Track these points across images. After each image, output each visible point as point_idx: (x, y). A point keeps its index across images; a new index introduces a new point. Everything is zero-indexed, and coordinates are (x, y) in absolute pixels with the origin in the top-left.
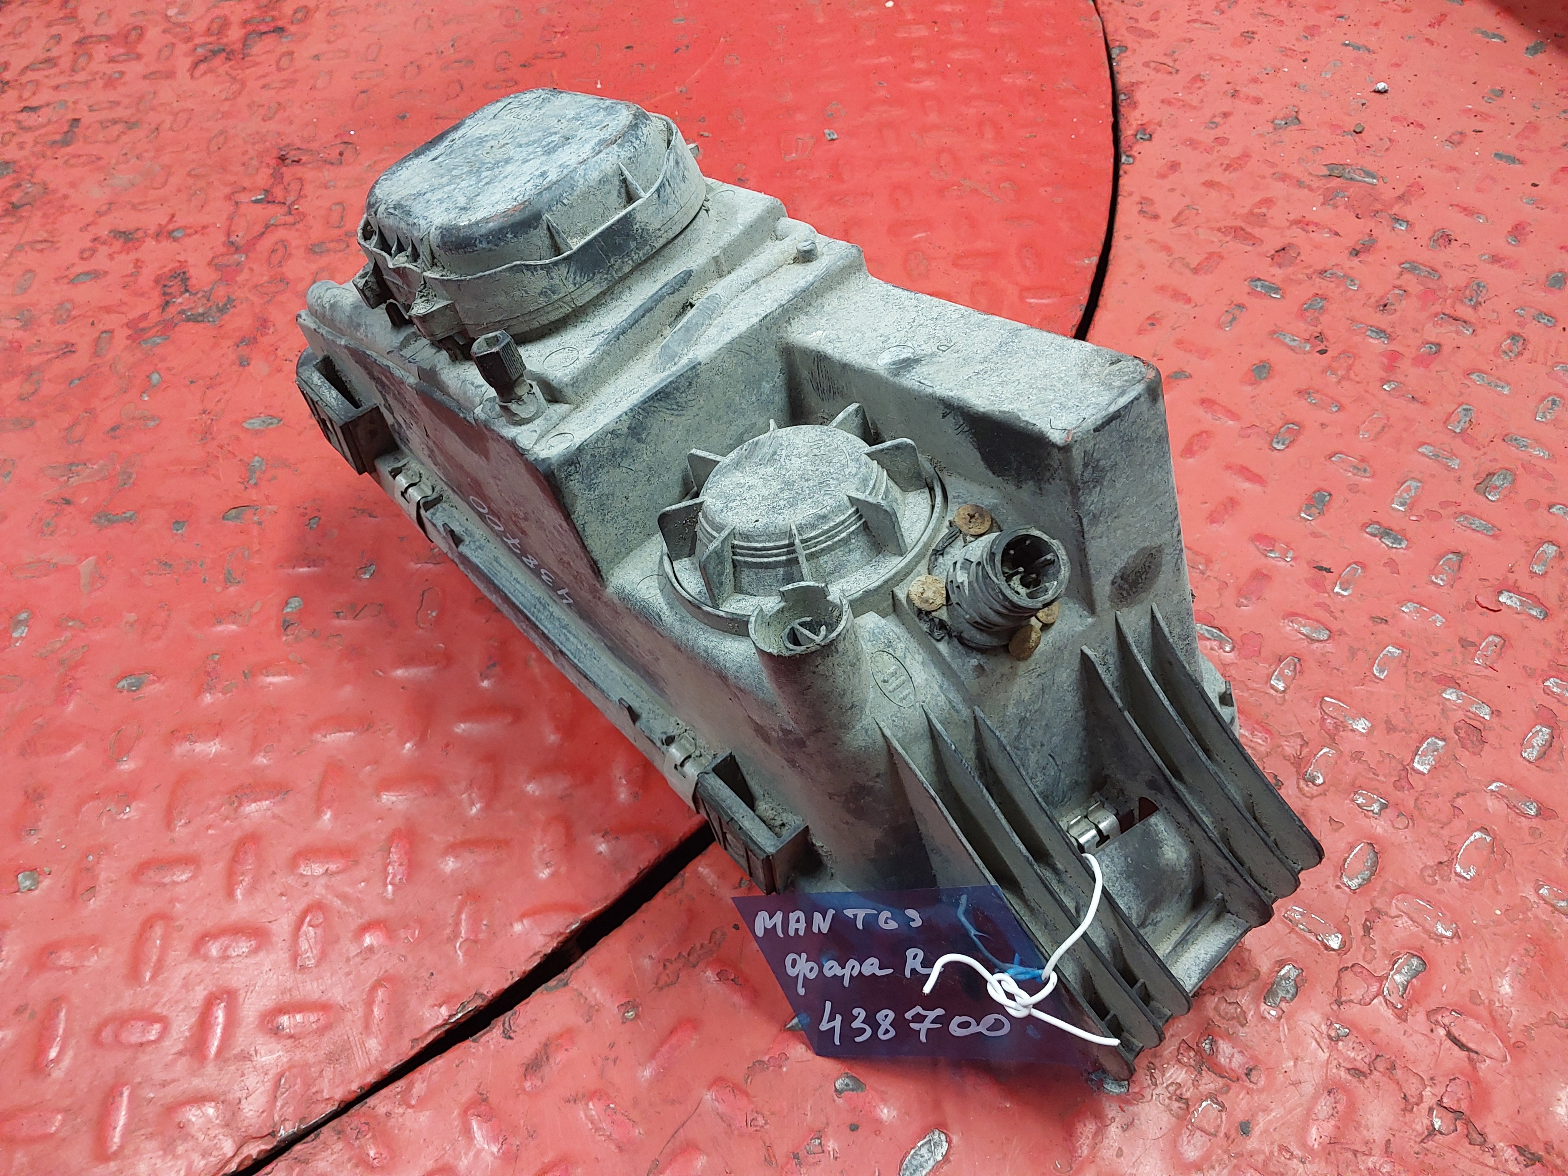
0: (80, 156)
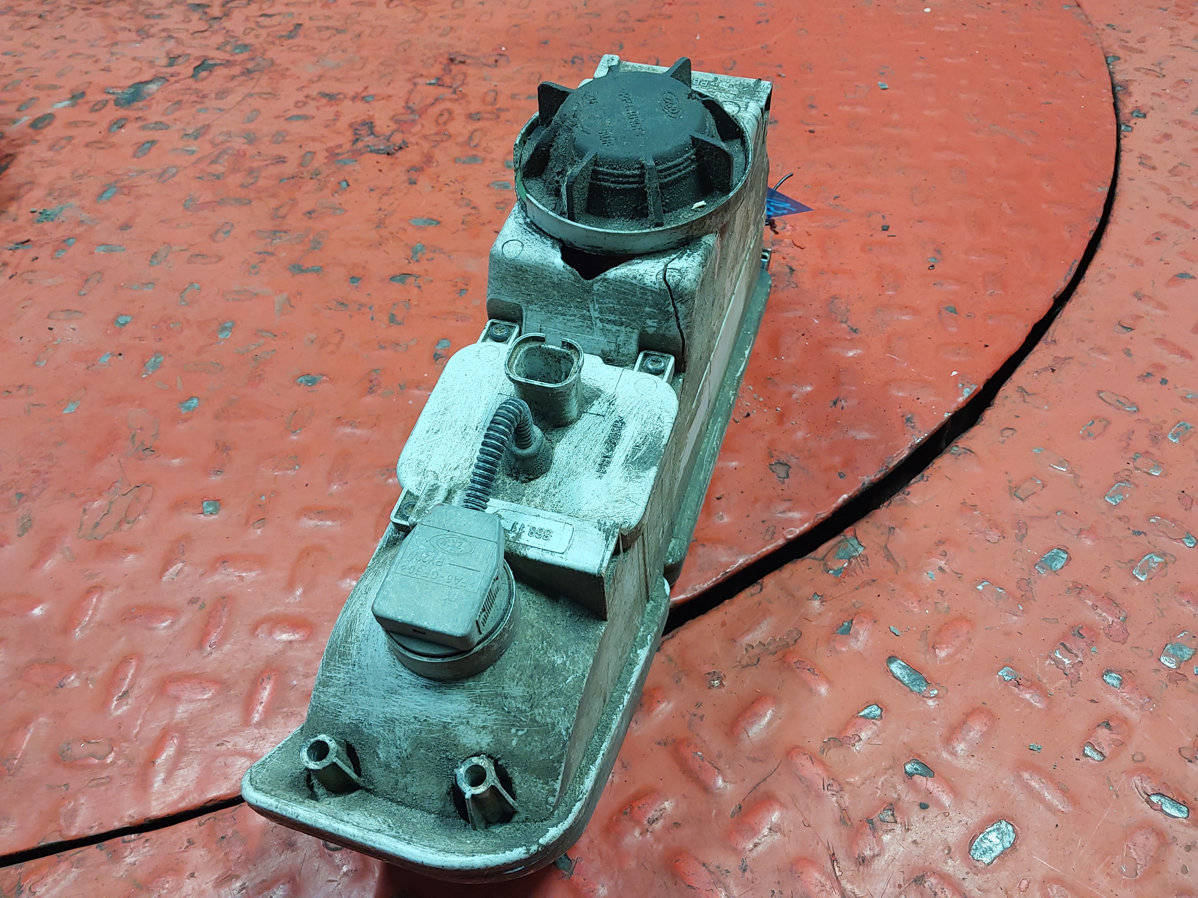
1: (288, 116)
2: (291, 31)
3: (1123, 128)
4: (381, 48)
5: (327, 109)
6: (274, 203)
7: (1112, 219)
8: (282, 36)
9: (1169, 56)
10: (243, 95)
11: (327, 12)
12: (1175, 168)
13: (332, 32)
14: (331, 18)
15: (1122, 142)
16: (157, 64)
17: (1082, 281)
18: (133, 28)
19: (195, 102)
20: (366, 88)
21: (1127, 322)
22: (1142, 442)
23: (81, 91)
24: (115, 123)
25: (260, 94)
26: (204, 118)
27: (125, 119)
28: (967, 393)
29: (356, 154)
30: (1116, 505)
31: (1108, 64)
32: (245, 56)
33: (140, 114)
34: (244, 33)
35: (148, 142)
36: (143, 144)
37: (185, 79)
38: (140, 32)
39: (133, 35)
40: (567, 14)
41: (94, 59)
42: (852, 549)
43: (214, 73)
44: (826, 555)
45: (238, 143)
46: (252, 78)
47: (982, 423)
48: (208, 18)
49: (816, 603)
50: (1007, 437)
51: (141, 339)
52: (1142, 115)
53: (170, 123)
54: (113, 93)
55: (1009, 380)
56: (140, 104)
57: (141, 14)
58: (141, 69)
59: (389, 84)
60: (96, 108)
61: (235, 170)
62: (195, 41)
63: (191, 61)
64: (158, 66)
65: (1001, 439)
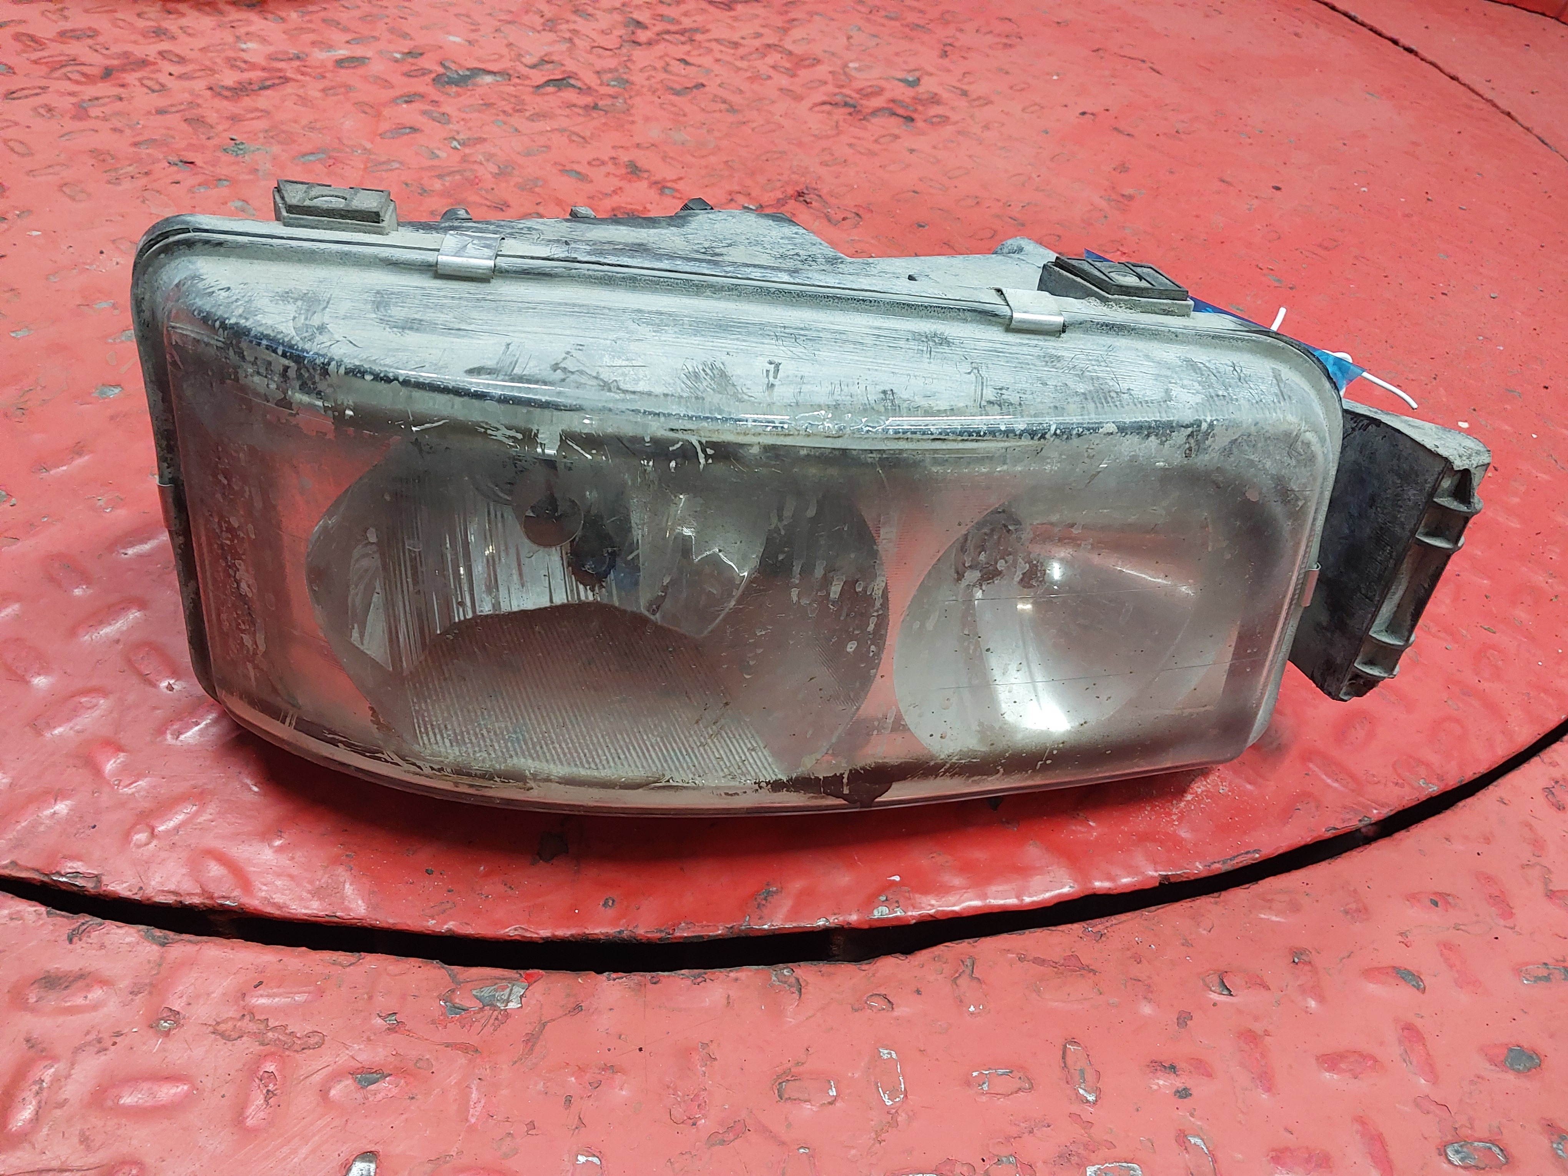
0: (675, 106)
13: (724, 106)
34: (642, 70)
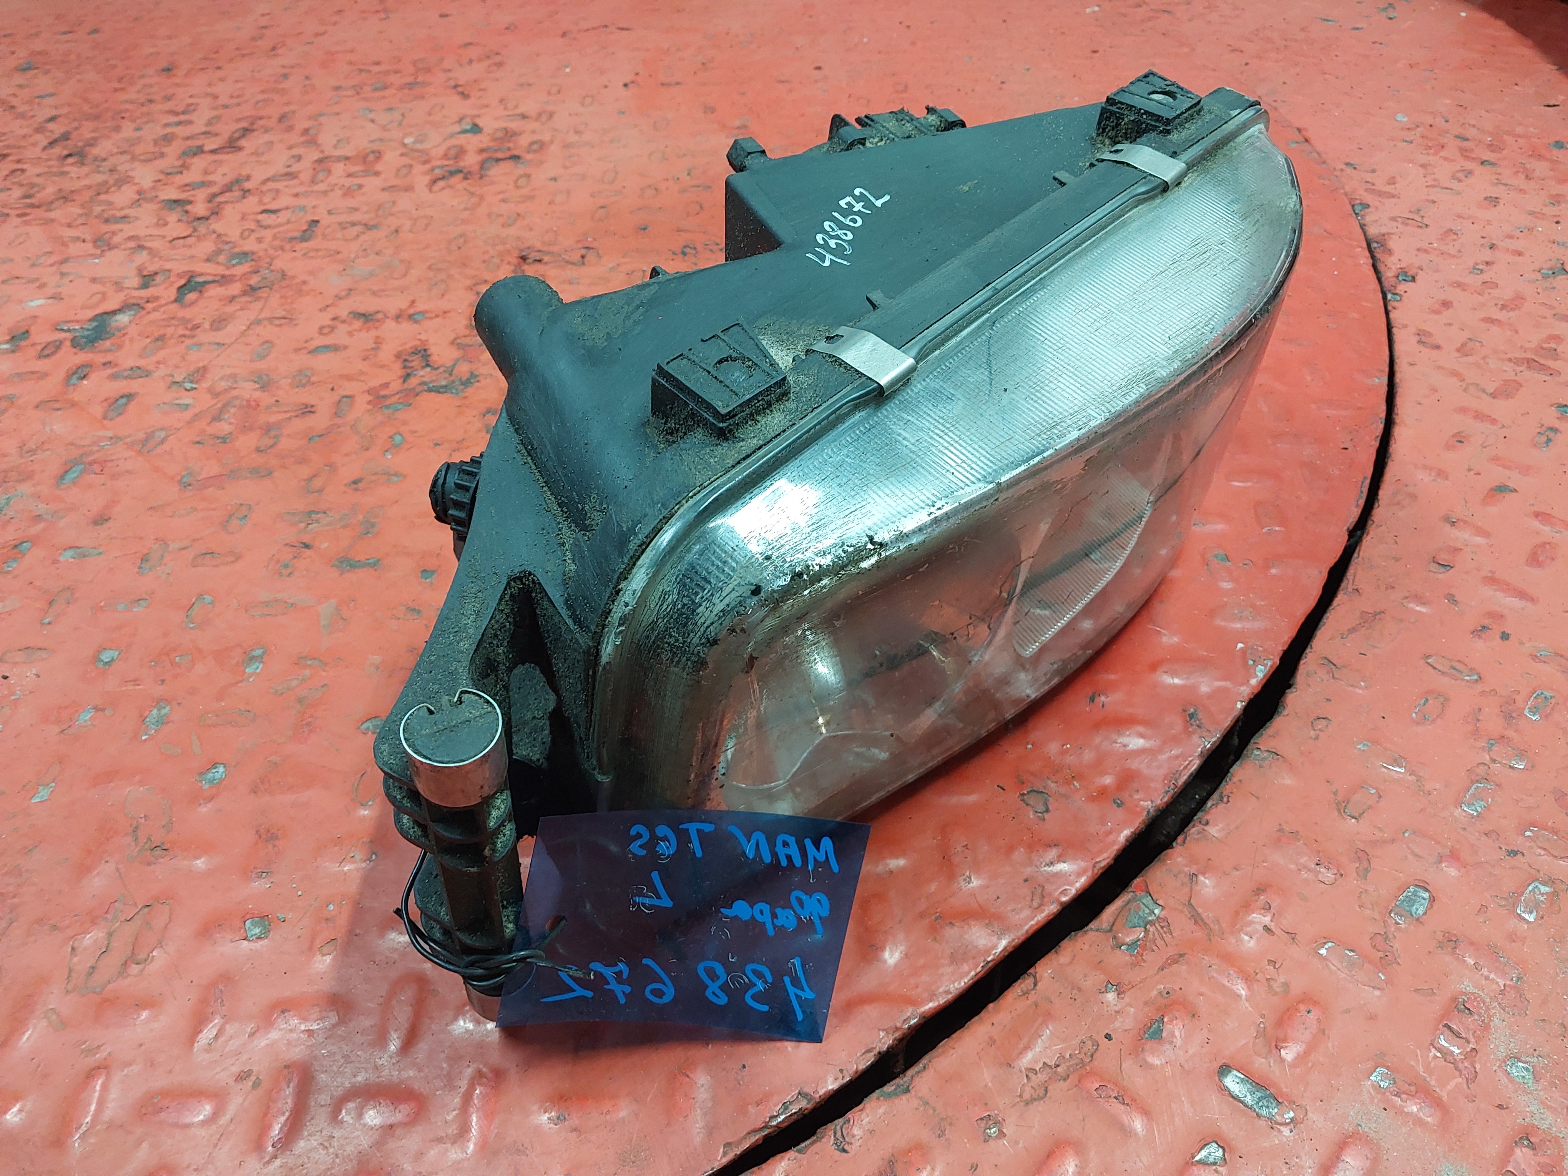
1: (311, 348)
2: (304, 231)
3: (1389, 296)
4: (427, 247)
5: (363, 334)
6: (305, 471)
7: (1397, 419)
8: (292, 239)
9: (1428, 201)
10: (248, 323)
11: (351, 202)
12: (1463, 345)
14: (356, 210)
15: (1392, 315)
16: (126, 286)
17: (1376, 505)
18: (88, 237)
19: (184, 336)
20: (413, 302)
21: (1443, 557)
22: (1493, 723)
23: (23, 330)
24: (75, 373)
25: (271, 319)
26: (198, 358)
27: (89, 365)
28: (1260, 673)
29: (409, 396)
30: (1478, 816)
31: (1356, 214)
32: (245, 268)
33: (109, 357)
35: (122, 397)
36: (117, 400)
37: (166, 304)
38: (99, 243)
39: (89, 247)
40: (667, 188)
41: (37, 284)
42: (1147, 911)
43: (206, 295)
44: (1114, 924)
45: (248, 390)
46: (259, 298)
47: (1285, 712)
48: (190, 219)
49: (1111, 996)
50: (1320, 730)
51: (136, 682)
52: (1410, 278)
53: (152, 368)
54: (69, 330)
55: (1308, 650)
56: (108, 343)
57: (96, 217)
58: (104, 294)
59: (443, 295)
60: (46, 352)
61: (245, 428)
62: (175, 252)
63: (172, 279)
64: (128, 288)
65: (1312, 733)
